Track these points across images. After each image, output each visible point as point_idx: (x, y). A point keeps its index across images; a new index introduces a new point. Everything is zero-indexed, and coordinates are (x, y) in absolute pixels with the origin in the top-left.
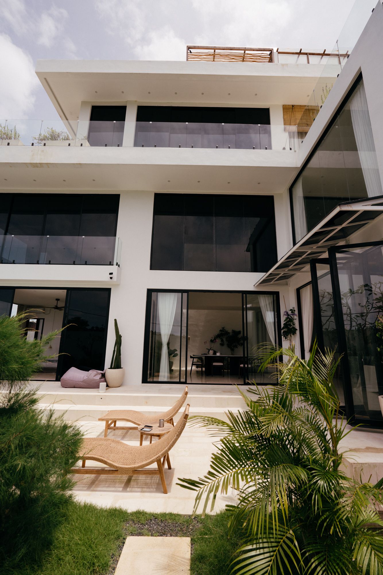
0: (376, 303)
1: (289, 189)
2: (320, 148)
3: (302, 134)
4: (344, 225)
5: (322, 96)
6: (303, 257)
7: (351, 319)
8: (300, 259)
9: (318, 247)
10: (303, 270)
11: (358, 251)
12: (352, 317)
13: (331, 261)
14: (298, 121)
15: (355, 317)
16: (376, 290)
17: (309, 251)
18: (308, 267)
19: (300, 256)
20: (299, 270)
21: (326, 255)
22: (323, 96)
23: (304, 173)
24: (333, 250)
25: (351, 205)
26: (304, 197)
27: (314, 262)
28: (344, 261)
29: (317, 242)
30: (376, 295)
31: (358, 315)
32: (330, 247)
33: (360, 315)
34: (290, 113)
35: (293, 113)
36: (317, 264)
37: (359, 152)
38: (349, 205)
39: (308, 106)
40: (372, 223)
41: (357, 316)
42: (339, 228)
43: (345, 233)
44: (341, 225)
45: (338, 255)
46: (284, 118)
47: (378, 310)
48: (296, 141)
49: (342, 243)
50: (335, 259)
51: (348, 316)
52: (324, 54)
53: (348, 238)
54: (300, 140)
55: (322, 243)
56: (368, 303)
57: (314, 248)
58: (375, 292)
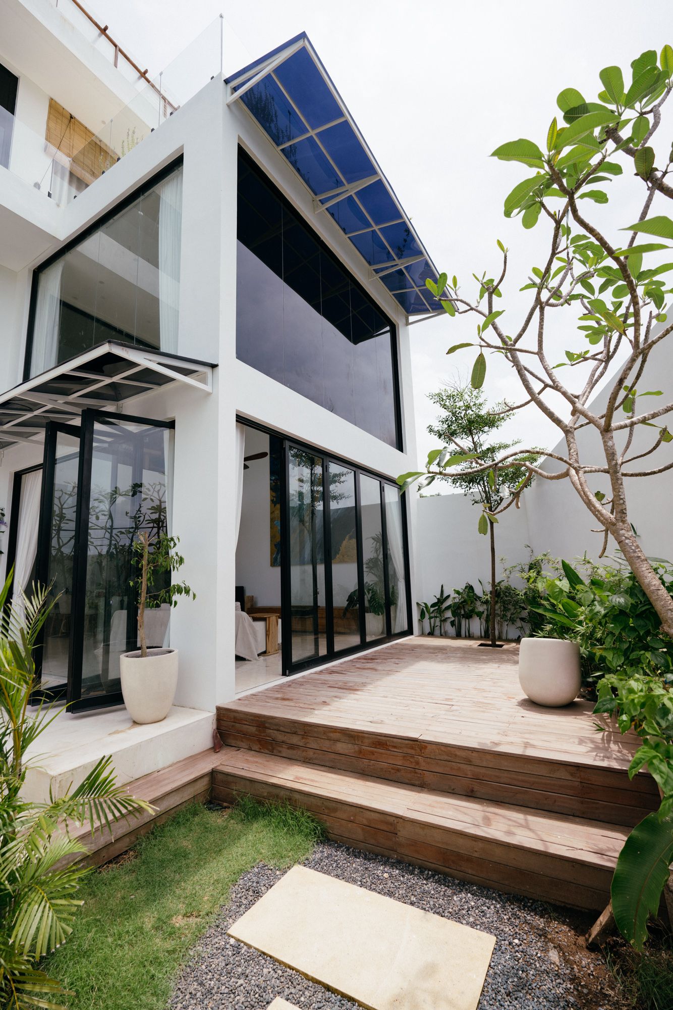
0: (151, 513)
1: (34, 271)
2: (104, 228)
3: (78, 182)
4: (116, 379)
5: (123, 142)
6: (36, 413)
7: (111, 536)
8: (29, 415)
9: (66, 403)
10: (33, 438)
11: (132, 427)
12: (113, 535)
13: (84, 434)
14: (75, 152)
15: (119, 534)
16: (154, 495)
17: (49, 407)
18: (41, 436)
19: (31, 410)
20: (27, 436)
21: (77, 422)
22: (126, 144)
23: (69, 257)
24: (91, 415)
25: (128, 349)
26: (61, 301)
27: (53, 429)
28: (109, 440)
29: (66, 393)
30: (153, 501)
31: (123, 530)
32: (86, 408)
33: (126, 531)
34: (64, 127)
35: (68, 128)
36: (59, 434)
37: (160, 271)
38: (125, 348)
39: (100, 141)
40: (158, 391)
41: (122, 533)
42: (108, 381)
43: (116, 393)
44: (112, 377)
45: (97, 426)
46: (48, 126)
47: (151, 525)
48: (64, 187)
49: (110, 408)
50: (92, 431)
51: (106, 531)
52: (143, 75)
53: (121, 402)
54: (74, 191)
55: (75, 398)
56: (139, 512)
57: (59, 402)
58: (152, 497)
